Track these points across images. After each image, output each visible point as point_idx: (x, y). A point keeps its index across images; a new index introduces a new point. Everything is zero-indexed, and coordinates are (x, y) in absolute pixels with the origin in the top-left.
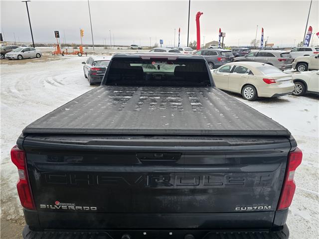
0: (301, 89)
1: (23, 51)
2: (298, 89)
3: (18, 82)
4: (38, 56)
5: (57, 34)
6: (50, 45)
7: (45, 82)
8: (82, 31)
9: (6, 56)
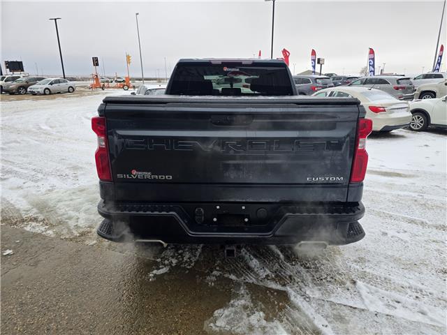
0: (422, 122)
1: (51, 84)
2: (417, 122)
3: (48, 119)
4: (71, 90)
5: (96, 62)
6: (83, 79)
7: (83, 118)
8: (128, 57)
9: (29, 90)
